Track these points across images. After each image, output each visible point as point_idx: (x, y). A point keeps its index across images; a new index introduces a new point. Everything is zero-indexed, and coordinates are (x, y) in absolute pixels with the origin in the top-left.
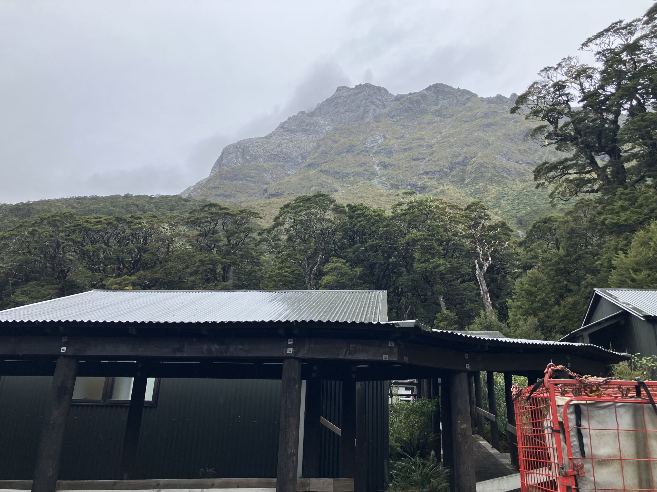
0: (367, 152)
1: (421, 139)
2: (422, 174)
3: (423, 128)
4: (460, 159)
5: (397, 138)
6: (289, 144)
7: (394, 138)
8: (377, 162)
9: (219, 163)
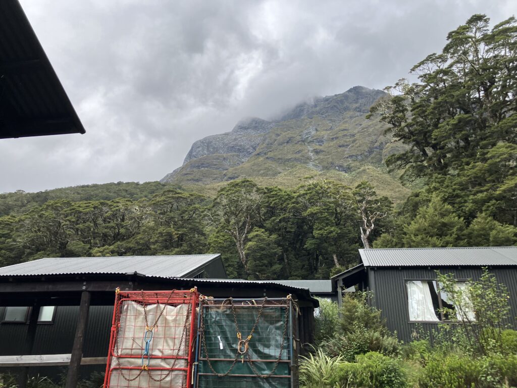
0: (303, 141)
1: (345, 130)
2: (347, 158)
3: (346, 122)
4: (377, 144)
5: (326, 130)
6: (243, 138)
7: (324, 130)
8: (311, 149)
9: (190, 155)
